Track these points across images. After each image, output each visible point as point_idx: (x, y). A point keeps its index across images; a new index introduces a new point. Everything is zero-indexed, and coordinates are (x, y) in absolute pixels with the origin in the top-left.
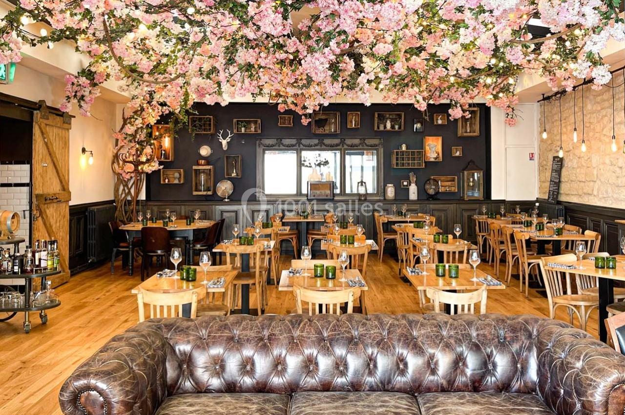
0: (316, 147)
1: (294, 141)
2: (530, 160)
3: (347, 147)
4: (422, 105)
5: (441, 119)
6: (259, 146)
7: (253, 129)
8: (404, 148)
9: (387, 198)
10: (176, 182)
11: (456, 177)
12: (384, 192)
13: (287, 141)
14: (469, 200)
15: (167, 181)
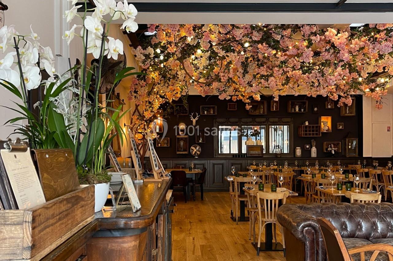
0: (251, 124)
1: (237, 120)
2: (388, 131)
3: (270, 123)
4: (335, 97)
5: (330, 105)
6: (215, 123)
7: (212, 112)
8: (307, 123)
9: (296, 156)
10: (165, 146)
11: (340, 143)
12: (294, 152)
13: (232, 120)
14: (349, 157)
15: (159, 145)
